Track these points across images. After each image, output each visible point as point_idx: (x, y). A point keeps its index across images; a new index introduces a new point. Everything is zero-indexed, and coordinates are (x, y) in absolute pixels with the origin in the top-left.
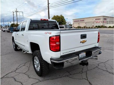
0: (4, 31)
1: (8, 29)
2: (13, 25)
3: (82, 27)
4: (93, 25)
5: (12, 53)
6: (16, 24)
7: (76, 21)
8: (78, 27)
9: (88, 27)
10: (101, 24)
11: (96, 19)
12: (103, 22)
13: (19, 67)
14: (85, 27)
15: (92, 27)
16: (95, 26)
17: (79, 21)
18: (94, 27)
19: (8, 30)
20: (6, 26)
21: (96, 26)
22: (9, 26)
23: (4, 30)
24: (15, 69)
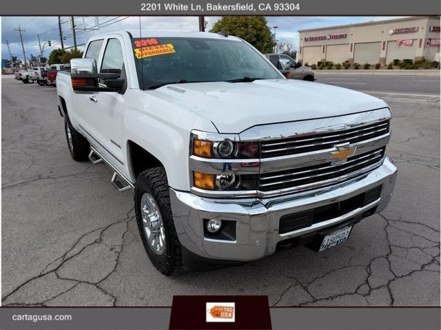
0: (26, 81)
1: (39, 71)
2: (61, 54)
3: (336, 62)
4: (383, 55)
5: (49, 177)
6: (69, 50)
7: (312, 39)
8: (319, 63)
9: (362, 63)
10: (416, 53)
11: (398, 32)
12: (429, 42)
13: (76, 250)
14: (347, 65)
15: (378, 67)
16: (390, 61)
17: (324, 38)
18: (388, 63)
19: (41, 78)
20: (34, 59)
21: (396, 62)
22: (43, 60)
23: (24, 74)
24: (59, 262)
